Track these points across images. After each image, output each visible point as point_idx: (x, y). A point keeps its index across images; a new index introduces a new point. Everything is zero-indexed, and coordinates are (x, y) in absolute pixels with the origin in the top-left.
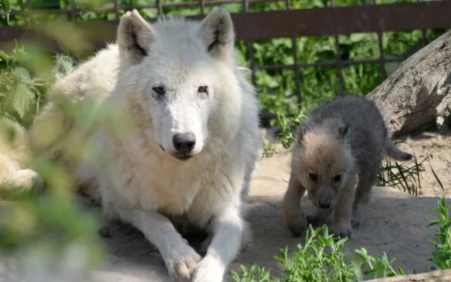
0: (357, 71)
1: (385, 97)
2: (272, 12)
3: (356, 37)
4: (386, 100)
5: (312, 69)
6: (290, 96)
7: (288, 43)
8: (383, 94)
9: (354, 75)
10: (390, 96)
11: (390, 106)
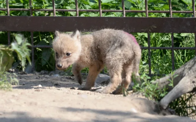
0: (183, 53)
1: (190, 68)
2: (139, 18)
3: (183, 35)
4: (191, 70)
5: (158, 50)
6: (145, 64)
7: (146, 35)
8: (190, 66)
9: (181, 55)
10: (193, 68)
11: (193, 73)
